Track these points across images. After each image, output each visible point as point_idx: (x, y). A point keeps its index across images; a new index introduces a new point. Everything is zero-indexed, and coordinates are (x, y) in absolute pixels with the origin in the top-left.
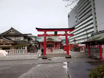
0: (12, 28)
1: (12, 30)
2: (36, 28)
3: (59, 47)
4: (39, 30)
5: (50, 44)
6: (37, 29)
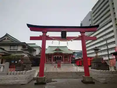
0: (7, 35)
1: (6, 38)
3: (69, 60)
5: (58, 56)
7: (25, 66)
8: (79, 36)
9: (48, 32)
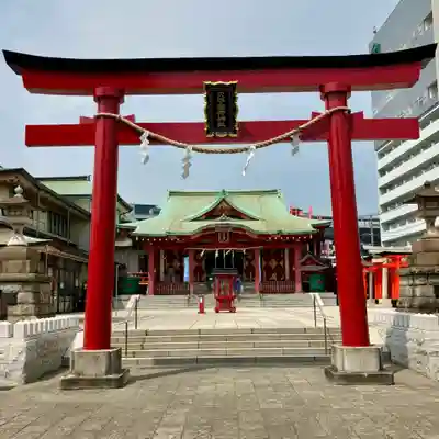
2: (5, 52)
4: (40, 73)
6: (16, 60)
7: (15, 295)
8: (314, 114)
9: (126, 97)
